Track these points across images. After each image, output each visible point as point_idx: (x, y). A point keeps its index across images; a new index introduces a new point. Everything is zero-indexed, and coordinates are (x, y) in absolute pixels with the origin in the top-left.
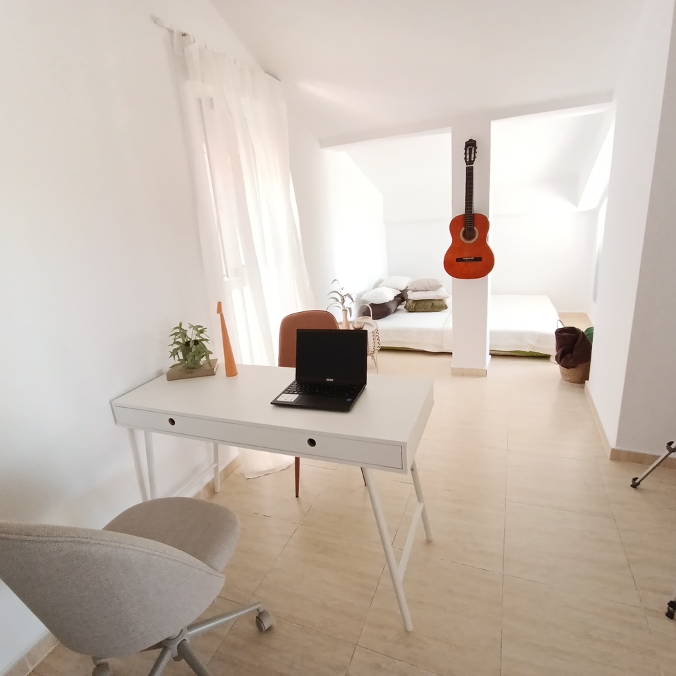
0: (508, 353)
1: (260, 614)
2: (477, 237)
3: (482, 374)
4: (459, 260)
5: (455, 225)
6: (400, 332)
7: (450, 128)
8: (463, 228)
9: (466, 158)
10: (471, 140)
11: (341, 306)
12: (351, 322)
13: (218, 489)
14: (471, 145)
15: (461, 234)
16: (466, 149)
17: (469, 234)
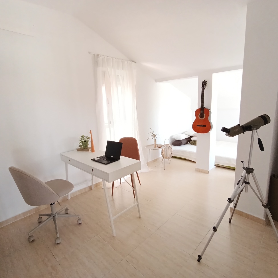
0: (225, 167)
1: (79, 219)
2: (204, 117)
3: (207, 172)
4: (198, 126)
5: (197, 112)
6: (183, 152)
7: (198, 76)
8: (200, 114)
9: (202, 87)
10: (205, 81)
11: (153, 138)
12: (157, 145)
13: (93, 188)
14: (204, 83)
15: (199, 116)
16: (202, 84)
17: (202, 116)
